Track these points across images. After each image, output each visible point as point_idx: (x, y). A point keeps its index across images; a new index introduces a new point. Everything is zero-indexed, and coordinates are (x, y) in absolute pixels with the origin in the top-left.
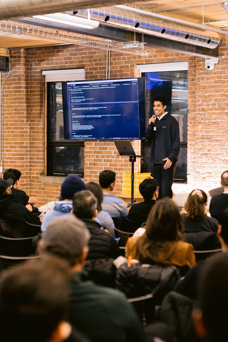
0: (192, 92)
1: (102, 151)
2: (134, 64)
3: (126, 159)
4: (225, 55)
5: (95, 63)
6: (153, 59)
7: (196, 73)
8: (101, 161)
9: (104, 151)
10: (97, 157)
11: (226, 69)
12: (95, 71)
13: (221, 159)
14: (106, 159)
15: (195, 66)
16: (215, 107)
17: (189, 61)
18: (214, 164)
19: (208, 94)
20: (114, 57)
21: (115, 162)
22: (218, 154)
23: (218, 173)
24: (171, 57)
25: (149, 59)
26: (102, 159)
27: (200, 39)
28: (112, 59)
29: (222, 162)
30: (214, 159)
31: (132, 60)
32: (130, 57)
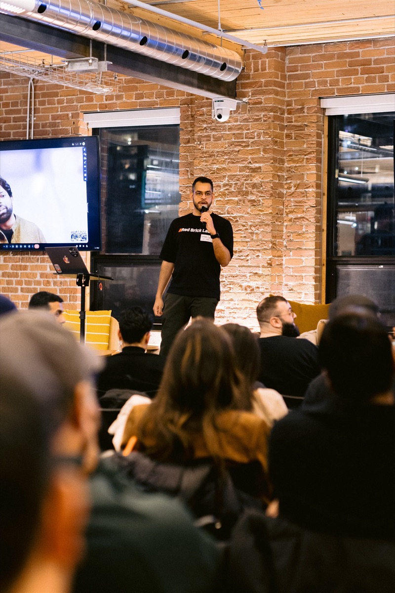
0: (186, 163)
1: (18, 272)
2: (79, 112)
3: (62, 287)
4: (249, 96)
5: (5, 110)
6: (115, 103)
7: (195, 129)
8: (16, 290)
9: (21, 273)
10: (9, 283)
11: (251, 120)
12: (5, 124)
13: (241, 286)
14: (26, 286)
15: (192, 116)
16: (230, 191)
17: (181, 106)
18: (228, 294)
19: (217, 167)
20: (41, 99)
22: (236, 276)
23: (235, 310)
24: (148, 100)
25: (107, 102)
26: (17, 286)
27: (208, 63)
28: (37, 103)
29: (243, 291)
30: (228, 286)
31: (75, 104)
32: (72, 99)
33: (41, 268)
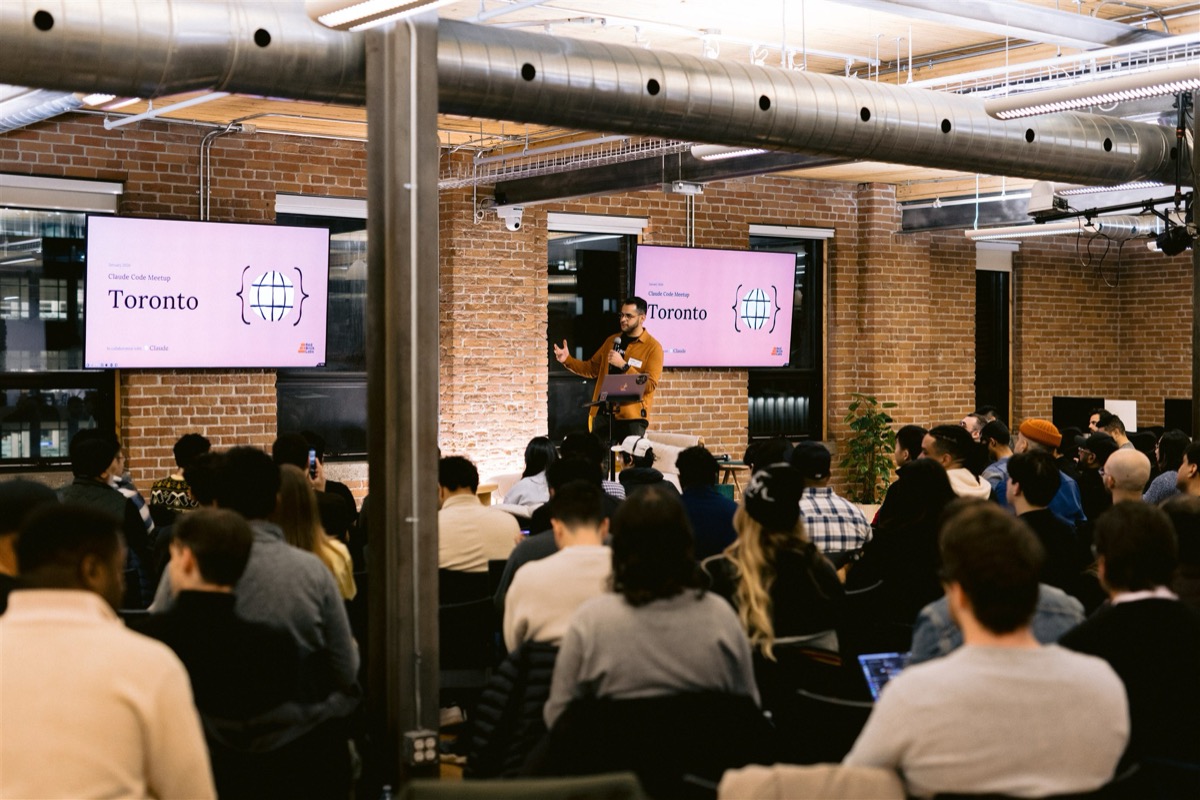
1: (186, 396)
2: (276, 191)
3: (253, 414)
5: (162, 175)
6: (324, 187)
8: (184, 421)
9: (191, 398)
10: (171, 411)
14: (199, 416)
20: (218, 167)
21: (226, 423)
25: (314, 184)
26: (185, 416)
28: (212, 171)
31: (268, 180)
32: (264, 173)
33: (224, 390)
